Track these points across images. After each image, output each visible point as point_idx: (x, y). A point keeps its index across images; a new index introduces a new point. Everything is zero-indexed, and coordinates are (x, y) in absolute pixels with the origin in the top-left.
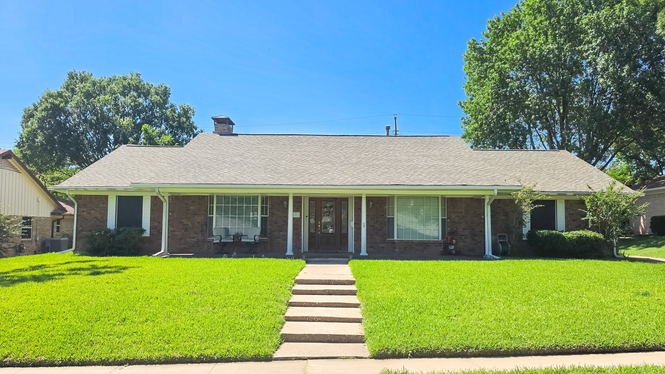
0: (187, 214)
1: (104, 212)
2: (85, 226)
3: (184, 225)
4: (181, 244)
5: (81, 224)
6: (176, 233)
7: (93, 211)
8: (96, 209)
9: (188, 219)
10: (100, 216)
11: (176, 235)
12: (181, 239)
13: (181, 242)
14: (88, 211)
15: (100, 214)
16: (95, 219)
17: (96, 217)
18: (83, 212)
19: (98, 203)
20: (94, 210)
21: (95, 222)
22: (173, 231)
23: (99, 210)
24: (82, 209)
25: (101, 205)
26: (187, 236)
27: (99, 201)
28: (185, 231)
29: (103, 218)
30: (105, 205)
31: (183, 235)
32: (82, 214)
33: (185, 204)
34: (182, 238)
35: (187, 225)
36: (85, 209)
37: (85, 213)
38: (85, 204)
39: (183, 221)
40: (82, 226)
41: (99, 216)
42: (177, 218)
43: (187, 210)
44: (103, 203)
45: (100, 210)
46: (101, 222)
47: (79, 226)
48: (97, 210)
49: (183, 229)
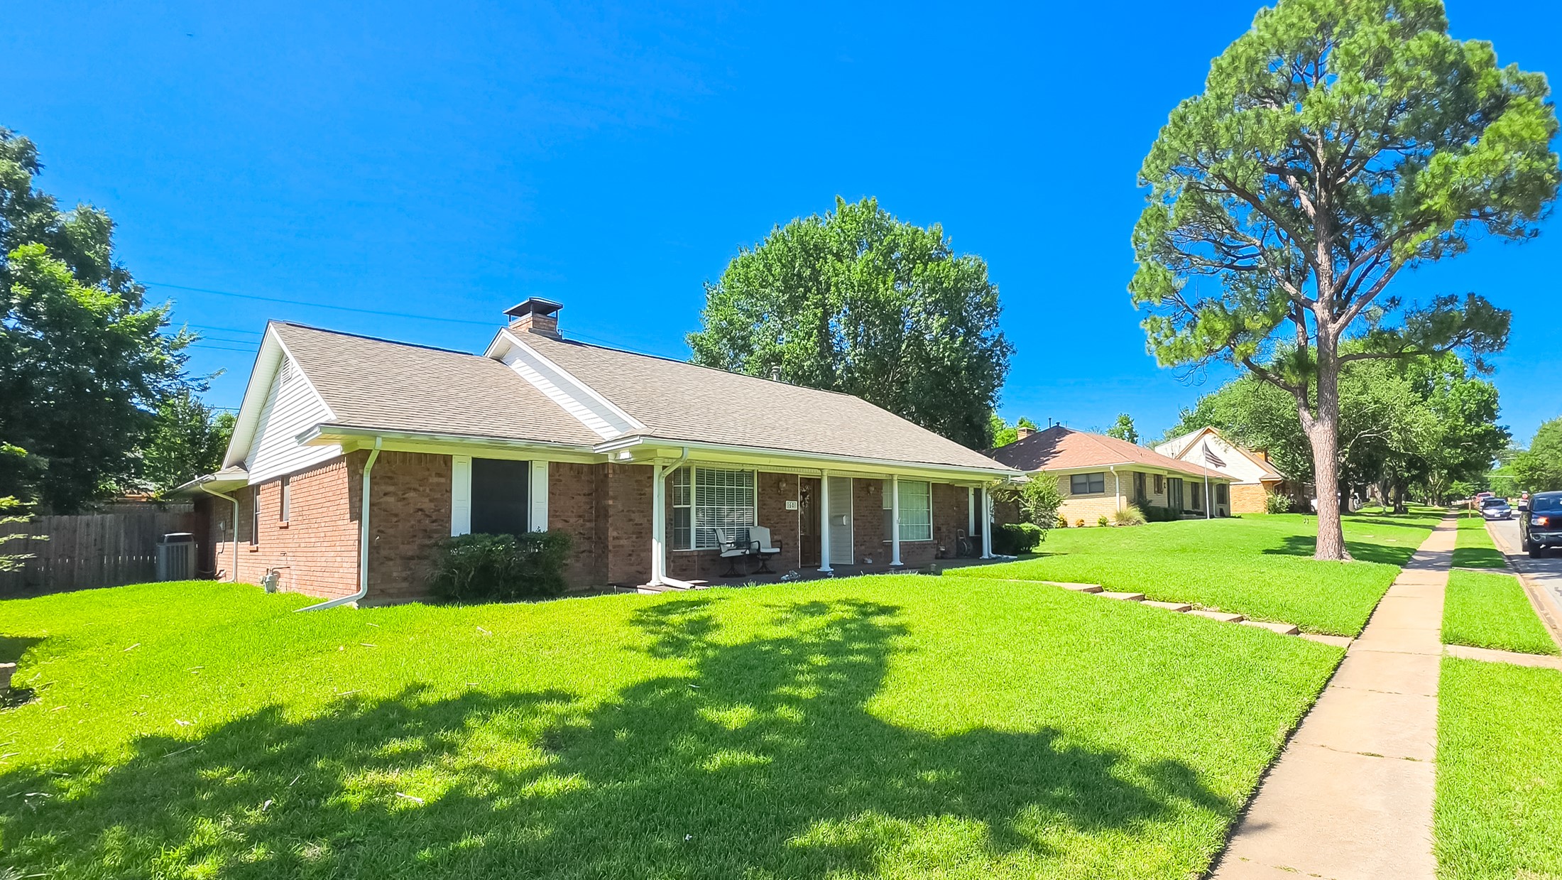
0: (640, 503)
1: (442, 495)
2: (391, 531)
3: (636, 524)
4: (632, 565)
5: (381, 528)
6: (622, 542)
7: (412, 494)
8: (421, 489)
9: (642, 512)
10: (432, 505)
11: (622, 546)
12: (630, 555)
13: (630, 560)
14: (400, 493)
15: (431, 501)
16: (420, 513)
17: (421, 510)
18: (385, 494)
19: (427, 473)
20: (415, 490)
21: (419, 521)
22: (617, 538)
23: (428, 491)
24: (383, 487)
25: (435, 480)
26: (642, 547)
27: (428, 470)
28: (637, 538)
29: (439, 510)
30: (442, 480)
31: (634, 546)
32: (381, 500)
33: (636, 481)
34: (633, 551)
35: (641, 524)
36: (391, 489)
37: (391, 499)
38: (390, 474)
39: (633, 516)
40: (382, 532)
41: (427, 505)
42: (623, 511)
43: (641, 495)
44: (439, 475)
45: (430, 490)
46: (433, 522)
47: (375, 531)
48: (424, 491)
49: (633, 533)
